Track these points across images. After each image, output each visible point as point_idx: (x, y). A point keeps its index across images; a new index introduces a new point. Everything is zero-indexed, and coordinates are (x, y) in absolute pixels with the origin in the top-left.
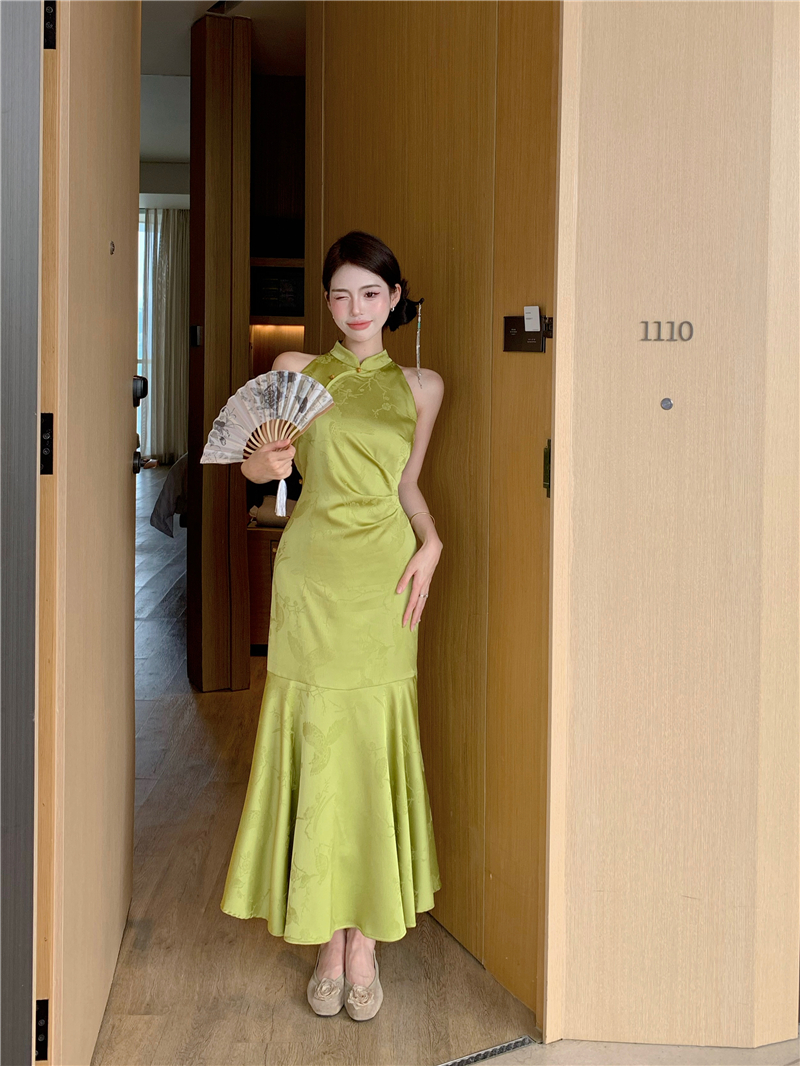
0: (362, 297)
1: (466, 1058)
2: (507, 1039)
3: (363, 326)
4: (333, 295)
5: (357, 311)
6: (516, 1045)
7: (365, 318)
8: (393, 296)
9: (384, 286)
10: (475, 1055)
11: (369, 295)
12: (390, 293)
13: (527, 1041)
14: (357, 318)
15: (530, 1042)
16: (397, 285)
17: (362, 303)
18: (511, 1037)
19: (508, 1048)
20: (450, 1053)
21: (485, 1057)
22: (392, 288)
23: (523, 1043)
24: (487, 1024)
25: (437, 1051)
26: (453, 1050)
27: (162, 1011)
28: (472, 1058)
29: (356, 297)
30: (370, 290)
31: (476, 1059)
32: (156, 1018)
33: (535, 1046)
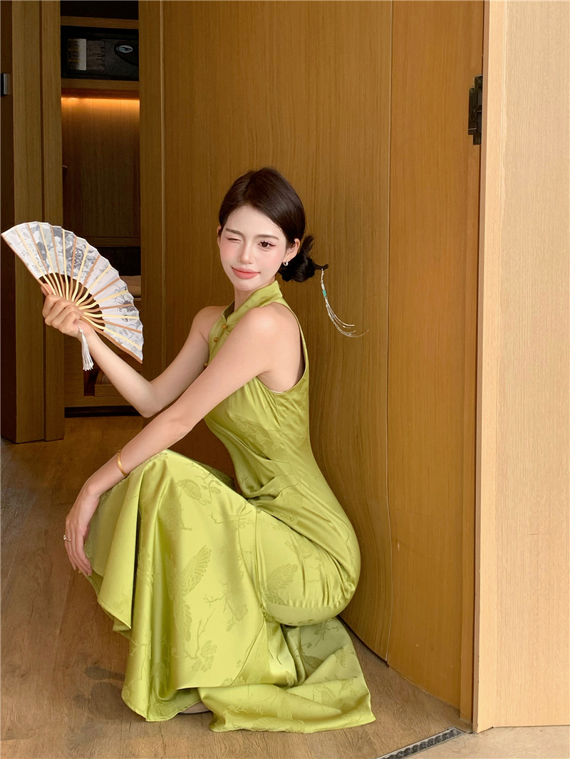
0: (256, 245)
1: (395, 753)
2: (433, 732)
3: (249, 275)
4: (225, 234)
5: (246, 257)
6: (445, 737)
7: (252, 268)
8: (289, 250)
9: (282, 239)
10: (403, 750)
11: (264, 244)
12: (287, 247)
13: (455, 732)
14: (244, 267)
15: (458, 733)
16: (297, 240)
17: (252, 251)
18: (436, 729)
19: (437, 740)
20: (375, 751)
21: (415, 750)
22: (290, 242)
23: (452, 734)
24: (406, 721)
25: (360, 749)
26: (377, 746)
27: (27, 734)
28: (401, 752)
29: (249, 243)
30: (266, 240)
31: (406, 753)
32: (22, 742)
33: (466, 737)
